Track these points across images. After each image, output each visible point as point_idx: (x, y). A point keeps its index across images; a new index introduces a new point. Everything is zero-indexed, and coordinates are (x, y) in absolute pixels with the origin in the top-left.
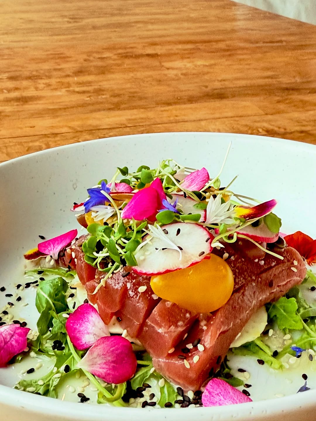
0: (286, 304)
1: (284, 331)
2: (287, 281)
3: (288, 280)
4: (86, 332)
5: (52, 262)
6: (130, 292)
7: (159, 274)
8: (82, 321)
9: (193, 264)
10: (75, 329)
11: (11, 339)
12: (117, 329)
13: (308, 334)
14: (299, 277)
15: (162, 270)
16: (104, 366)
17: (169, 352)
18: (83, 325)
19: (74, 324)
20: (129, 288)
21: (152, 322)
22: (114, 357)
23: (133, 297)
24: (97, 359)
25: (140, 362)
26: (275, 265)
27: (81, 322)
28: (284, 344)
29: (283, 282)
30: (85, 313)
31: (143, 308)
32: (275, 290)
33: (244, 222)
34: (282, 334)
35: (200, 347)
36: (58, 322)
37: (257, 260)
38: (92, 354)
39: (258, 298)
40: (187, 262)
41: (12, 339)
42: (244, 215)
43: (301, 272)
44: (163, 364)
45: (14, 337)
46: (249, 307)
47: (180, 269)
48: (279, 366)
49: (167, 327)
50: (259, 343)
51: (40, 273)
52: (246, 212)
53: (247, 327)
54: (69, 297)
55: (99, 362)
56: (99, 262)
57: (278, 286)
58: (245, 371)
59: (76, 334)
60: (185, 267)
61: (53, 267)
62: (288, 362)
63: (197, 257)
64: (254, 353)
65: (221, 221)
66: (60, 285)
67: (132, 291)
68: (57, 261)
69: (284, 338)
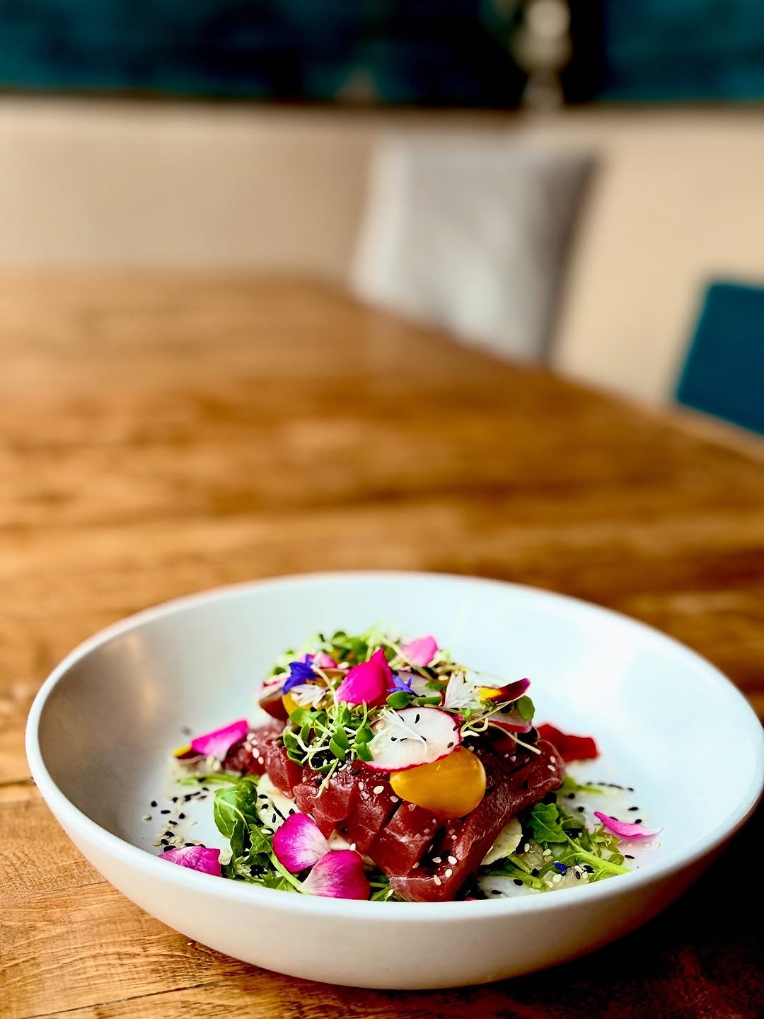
0: (544, 812)
1: (542, 845)
2: (543, 783)
3: (546, 781)
4: (302, 848)
5: (217, 766)
6: (364, 794)
7: (401, 770)
8: (296, 834)
9: (441, 758)
10: (288, 845)
11: (197, 863)
12: (341, 845)
13: (572, 848)
14: (558, 777)
15: (405, 765)
16: (332, 889)
17: (414, 867)
18: (298, 839)
19: (285, 839)
20: (361, 789)
21: (393, 831)
22: (341, 879)
23: (367, 800)
24: (323, 880)
25: (374, 885)
26: (529, 762)
27: (294, 836)
28: (544, 862)
29: (539, 783)
30: (298, 825)
31: (381, 813)
32: (530, 794)
33: (495, 707)
34: (540, 850)
35: (452, 860)
36: (257, 840)
37: (507, 756)
38: (316, 873)
39: (511, 803)
40: (434, 754)
41: (199, 863)
42: (491, 697)
43: (560, 772)
44: (405, 884)
45: (201, 861)
46: (503, 813)
47: (426, 763)
48: (541, 885)
49: (412, 834)
50: (514, 859)
51: (201, 780)
52: (494, 693)
53: (500, 840)
54: (262, 808)
55: (325, 884)
56: (310, 759)
57: (534, 789)
58: (501, 893)
59: (289, 852)
60: (432, 761)
61: (218, 772)
62: (551, 880)
63: (445, 749)
64: (509, 872)
65: (465, 705)
66: (249, 792)
67: (367, 793)
68: (223, 764)
69: (544, 854)
